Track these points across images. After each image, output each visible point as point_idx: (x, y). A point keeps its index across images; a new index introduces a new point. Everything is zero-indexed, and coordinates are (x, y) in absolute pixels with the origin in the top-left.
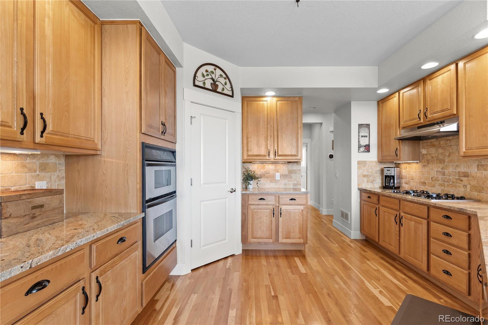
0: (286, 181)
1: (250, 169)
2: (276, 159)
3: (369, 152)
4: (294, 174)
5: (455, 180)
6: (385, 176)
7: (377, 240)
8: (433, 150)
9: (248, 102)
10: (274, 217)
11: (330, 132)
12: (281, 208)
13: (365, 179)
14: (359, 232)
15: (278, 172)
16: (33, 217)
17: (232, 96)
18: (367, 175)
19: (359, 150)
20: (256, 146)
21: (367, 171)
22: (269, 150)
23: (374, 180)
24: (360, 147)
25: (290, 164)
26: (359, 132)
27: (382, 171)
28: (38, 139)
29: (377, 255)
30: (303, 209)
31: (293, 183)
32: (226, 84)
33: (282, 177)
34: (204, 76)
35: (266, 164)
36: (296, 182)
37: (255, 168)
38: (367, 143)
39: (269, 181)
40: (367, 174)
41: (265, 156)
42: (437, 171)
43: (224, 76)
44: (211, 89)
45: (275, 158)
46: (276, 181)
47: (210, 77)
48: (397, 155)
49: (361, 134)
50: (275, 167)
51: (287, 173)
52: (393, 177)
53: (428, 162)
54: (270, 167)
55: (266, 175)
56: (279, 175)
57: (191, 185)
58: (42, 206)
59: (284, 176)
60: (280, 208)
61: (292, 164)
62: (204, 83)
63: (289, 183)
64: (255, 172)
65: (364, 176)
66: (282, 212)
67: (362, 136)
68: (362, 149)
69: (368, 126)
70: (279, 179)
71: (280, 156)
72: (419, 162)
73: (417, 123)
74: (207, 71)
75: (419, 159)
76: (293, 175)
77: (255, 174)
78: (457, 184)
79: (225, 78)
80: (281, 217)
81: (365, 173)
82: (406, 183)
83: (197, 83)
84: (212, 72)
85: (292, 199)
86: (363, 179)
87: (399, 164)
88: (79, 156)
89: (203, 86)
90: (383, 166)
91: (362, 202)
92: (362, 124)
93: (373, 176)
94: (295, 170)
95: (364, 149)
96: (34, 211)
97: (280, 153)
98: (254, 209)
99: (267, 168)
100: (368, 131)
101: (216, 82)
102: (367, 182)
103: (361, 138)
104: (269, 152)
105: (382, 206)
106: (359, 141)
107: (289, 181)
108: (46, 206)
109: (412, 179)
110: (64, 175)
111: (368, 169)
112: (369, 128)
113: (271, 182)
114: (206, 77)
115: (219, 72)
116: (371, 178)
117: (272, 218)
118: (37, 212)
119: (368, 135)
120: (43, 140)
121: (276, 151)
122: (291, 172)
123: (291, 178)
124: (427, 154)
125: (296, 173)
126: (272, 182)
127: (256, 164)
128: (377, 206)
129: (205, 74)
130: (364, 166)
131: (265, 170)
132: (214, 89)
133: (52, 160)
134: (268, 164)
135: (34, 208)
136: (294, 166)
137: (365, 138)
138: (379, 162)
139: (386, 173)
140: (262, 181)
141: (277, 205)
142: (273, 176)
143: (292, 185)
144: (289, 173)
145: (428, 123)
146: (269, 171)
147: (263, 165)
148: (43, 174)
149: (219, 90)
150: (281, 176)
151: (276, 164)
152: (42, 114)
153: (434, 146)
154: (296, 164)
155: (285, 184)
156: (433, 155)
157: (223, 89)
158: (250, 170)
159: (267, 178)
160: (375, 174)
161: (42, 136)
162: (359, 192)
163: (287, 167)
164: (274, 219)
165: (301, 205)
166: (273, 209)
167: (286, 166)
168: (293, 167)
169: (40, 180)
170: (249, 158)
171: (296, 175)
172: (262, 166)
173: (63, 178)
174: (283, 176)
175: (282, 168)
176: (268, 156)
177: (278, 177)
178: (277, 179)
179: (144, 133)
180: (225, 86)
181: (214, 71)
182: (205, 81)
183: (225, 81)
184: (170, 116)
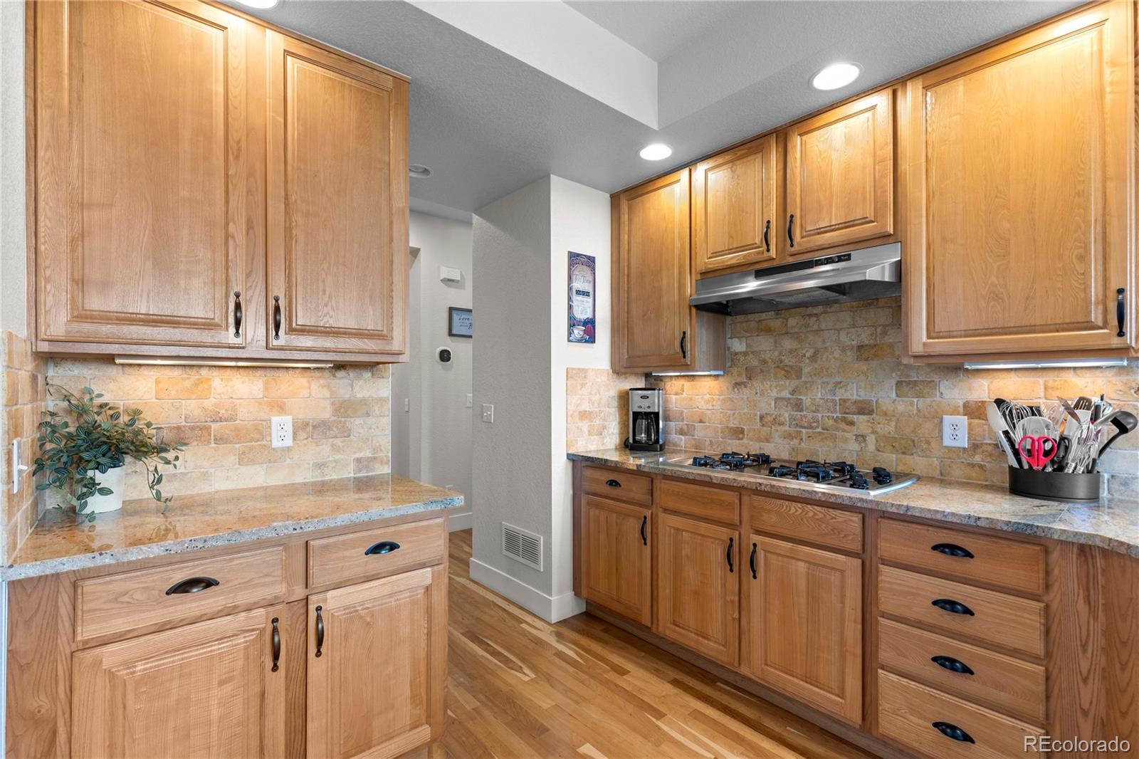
0: (323, 451)
1: (98, 401)
2: (281, 349)
3: (594, 342)
4: (360, 416)
5: (831, 422)
6: (634, 413)
7: (646, 621)
8: (764, 344)
10: (275, 668)
11: (441, 280)
12: (319, 609)
13: (585, 425)
14: (570, 594)
15: (282, 409)
18: (590, 413)
19: (570, 334)
20: (149, 264)
21: (590, 401)
22: (237, 295)
23: (604, 427)
24: (572, 323)
25: (341, 374)
26: (570, 278)
27: (624, 398)
29: (657, 672)
30: (429, 581)
31: (357, 456)
33: (302, 435)
35: (215, 373)
36: (368, 454)
38: (589, 315)
39: (233, 459)
40: (587, 409)
41: (208, 325)
42: (777, 399)
45: (276, 343)
46: (273, 457)
48: (684, 352)
49: (577, 285)
50: (266, 388)
51: (327, 414)
52: (657, 414)
53: (750, 374)
55: (213, 426)
56: (290, 425)
59: (314, 427)
60: (312, 608)
61: (352, 374)
63: (337, 457)
64: (137, 412)
65: (584, 415)
66: (326, 625)
67: (578, 292)
68: (578, 332)
69: (590, 262)
70: (289, 442)
71: (303, 331)
72: (721, 373)
73: (760, 258)
75: (723, 368)
76: (358, 421)
77: (140, 424)
78: (839, 434)
80: (319, 654)
81: (585, 407)
82: (682, 432)
85: (376, 549)
86: (580, 424)
87: (659, 379)
90: (627, 385)
91: (584, 499)
92: (578, 255)
93: (602, 415)
94: (364, 402)
95: (582, 333)
97: (301, 319)
98: (129, 664)
99: (219, 390)
100: (591, 278)
102: (590, 433)
103: (576, 298)
104: (238, 307)
105: (666, 510)
106: (570, 307)
107: (335, 449)
109: (701, 421)
111: (591, 394)
112: (593, 269)
113: (244, 459)
116: (598, 423)
117: (262, 681)
119: (590, 289)
121: (282, 304)
122: (345, 409)
123: (346, 433)
124: (745, 354)
125: (368, 415)
126: (252, 462)
127: (145, 371)
128: (648, 513)
130: (583, 385)
131: (206, 403)
134: (229, 372)
136: (358, 384)
137: (585, 299)
138: (614, 371)
139: (638, 404)
140: (189, 459)
141: (299, 592)
142: (261, 431)
143: (352, 466)
144: (336, 412)
145: (791, 260)
147: (194, 375)
150: (300, 428)
151: (270, 374)
153: (769, 331)
154: (367, 375)
155: (320, 466)
156: (767, 356)
158: (101, 406)
159: (220, 440)
160: (607, 409)
162: (570, 465)
163: (328, 387)
164: (277, 682)
165: (423, 566)
166: (270, 627)
167: (322, 381)
168: (357, 388)
170: (87, 328)
171: (370, 420)
172: (188, 384)
174: (308, 429)
175: (305, 393)
176: (232, 330)
177: (281, 430)
178: (276, 443)
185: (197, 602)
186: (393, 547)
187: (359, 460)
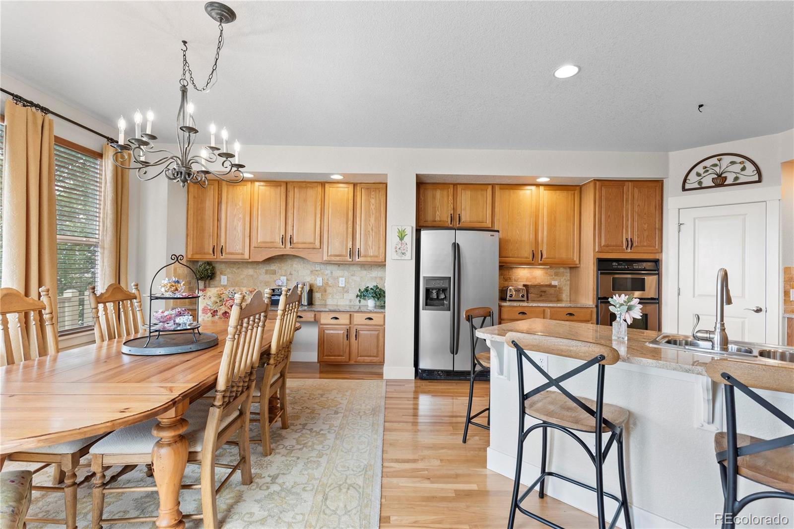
16: (541, 296)
17: (759, 181)
28: (540, 262)
32: (743, 169)
34: (698, 175)
43: (741, 160)
44: (714, 185)
47: (711, 172)
57: (679, 294)
58: (545, 292)
62: (700, 183)
74: (706, 167)
79: (742, 163)
83: (687, 187)
84: (715, 165)
88: (574, 267)
89: (699, 187)
96: (541, 293)
101: (721, 174)
108: (547, 292)
110: (569, 279)
114: (704, 175)
115: (728, 159)
118: (543, 294)
120: (542, 262)
129: (701, 171)
132: (720, 182)
133: (562, 270)
135: (541, 291)
148: (556, 277)
149: (729, 181)
152: (541, 251)
157: (736, 178)
161: (541, 260)
169: (554, 281)
173: (568, 280)
179: (598, 252)
180: (743, 173)
181: (718, 162)
182: (702, 180)
183: (742, 166)
184: (645, 230)
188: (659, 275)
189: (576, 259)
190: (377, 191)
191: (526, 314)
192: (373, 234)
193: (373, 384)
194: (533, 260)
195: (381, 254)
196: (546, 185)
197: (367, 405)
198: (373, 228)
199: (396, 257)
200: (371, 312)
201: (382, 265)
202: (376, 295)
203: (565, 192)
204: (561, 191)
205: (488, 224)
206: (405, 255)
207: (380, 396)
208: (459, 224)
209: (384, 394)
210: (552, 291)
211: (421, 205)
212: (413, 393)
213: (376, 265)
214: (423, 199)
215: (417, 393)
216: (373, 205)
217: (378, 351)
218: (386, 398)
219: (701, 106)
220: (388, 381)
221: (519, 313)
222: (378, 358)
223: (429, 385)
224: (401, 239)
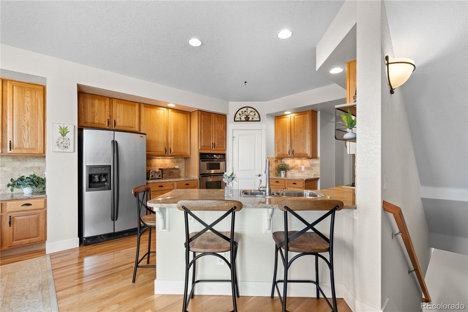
0: (308, 172)
4: (314, 167)
9: (278, 120)
15: (303, 165)
16: (170, 175)
17: (260, 121)
20: (282, 148)
28: (169, 154)
32: (255, 115)
33: (306, 169)
34: (240, 115)
35: (295, 160)
37: (289, 162)
39: (297, 172)
41: (287, 154)
43: (254, 110)
44: (245, 120)
45: (293, 156)
46: (302, 172)
47: (244, 114)
50: (301, 162)
51: (309, 166)
54: (298, 162)
55: (296, 167)
56: (304, 168)
58: (172, 172)
59: (308, 168)
61: (313, 159)
62: (240, 119)
63: (311, 173)
70: (304, 170)
71: (296, 154)
74: (242, 112)
79: (254, 112)
83: (236, 120)
84: (246, 111)
85: (294, 183)
88: (187, 158)
89: (240, 120)
94: (315, 164)
97: (296, 152)
99: (296, 162)
101: (248, 116)
104: (289, 152)
107: (311, 172)
110: (184, 164)
113: (299, 172)
114: (242, 115)
115: (250, 109)
118: (171, 174)
121: (294, 150)
122: (312, 165)
123: (312, 169)
126: (300, 173)
127: (289, 160)
129: (241, 113)
131: (295, 164)
132: (247, 119)
133: (180, 159)
134: (297, 160)
135: (170, 172)
136: (314, 161)
140: (293, 171)
142: (300, 168)
146: (297, 165)
148: (177, 164)
149: (250, 119)
150: (305, 168)
151: (302, 160)
152: (170, 148)
154: (315, 159)
155: (308, 174)
157: (253, 118)
159: (296, 169)
161: (170, 154)
167: (309, 161)
169: (177, 166)
171: (316, 167)
172: (293, 161)
175: (306, 163)
176: (289, 155)
177: (303, 169)
178: (302, 170)
179: (200, 149)
180: (254, 116)
181: (246, 110)
182: (241, 117)
183: (254, 113)
184: (220, 139)
185: (277, 184)
186: (296, 184)
187: (314, 174)
188: (225, 161)
189: (189, 153)
190: (33, 92)
191: (163, 187)
192: (29, 129)
193: (35, 262)
194: (165, 154)
195: (39, 147)
196: (173, 109)
197: (31, 283)
198: (29, 124)
199: (57, 149)
200: (29, 198)
201: (42, 156)
202: (34, 183)
203: (183, 114)
204: (180, 114)
205: (137, 130)
206: (68, 149)
207: (45, 270)
208: (115, 127)
209: (49, 267)
210: (176, 171)
211: (81, 109)
212: (77, 260)
213: (32, 157)
214: (82, 105)
215: (81, 257)
216: (28, 103)
217: (38, 231)
218: (53, 270)
219: (246, 82)
220: (51, 255)
221: (159, 187)
222: (39, 238)
223: (94, 248)
224: (64, 135)
